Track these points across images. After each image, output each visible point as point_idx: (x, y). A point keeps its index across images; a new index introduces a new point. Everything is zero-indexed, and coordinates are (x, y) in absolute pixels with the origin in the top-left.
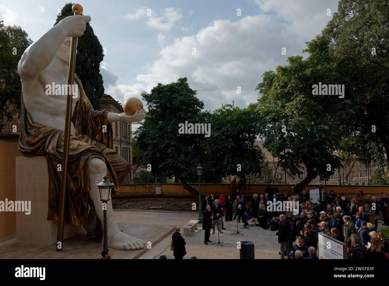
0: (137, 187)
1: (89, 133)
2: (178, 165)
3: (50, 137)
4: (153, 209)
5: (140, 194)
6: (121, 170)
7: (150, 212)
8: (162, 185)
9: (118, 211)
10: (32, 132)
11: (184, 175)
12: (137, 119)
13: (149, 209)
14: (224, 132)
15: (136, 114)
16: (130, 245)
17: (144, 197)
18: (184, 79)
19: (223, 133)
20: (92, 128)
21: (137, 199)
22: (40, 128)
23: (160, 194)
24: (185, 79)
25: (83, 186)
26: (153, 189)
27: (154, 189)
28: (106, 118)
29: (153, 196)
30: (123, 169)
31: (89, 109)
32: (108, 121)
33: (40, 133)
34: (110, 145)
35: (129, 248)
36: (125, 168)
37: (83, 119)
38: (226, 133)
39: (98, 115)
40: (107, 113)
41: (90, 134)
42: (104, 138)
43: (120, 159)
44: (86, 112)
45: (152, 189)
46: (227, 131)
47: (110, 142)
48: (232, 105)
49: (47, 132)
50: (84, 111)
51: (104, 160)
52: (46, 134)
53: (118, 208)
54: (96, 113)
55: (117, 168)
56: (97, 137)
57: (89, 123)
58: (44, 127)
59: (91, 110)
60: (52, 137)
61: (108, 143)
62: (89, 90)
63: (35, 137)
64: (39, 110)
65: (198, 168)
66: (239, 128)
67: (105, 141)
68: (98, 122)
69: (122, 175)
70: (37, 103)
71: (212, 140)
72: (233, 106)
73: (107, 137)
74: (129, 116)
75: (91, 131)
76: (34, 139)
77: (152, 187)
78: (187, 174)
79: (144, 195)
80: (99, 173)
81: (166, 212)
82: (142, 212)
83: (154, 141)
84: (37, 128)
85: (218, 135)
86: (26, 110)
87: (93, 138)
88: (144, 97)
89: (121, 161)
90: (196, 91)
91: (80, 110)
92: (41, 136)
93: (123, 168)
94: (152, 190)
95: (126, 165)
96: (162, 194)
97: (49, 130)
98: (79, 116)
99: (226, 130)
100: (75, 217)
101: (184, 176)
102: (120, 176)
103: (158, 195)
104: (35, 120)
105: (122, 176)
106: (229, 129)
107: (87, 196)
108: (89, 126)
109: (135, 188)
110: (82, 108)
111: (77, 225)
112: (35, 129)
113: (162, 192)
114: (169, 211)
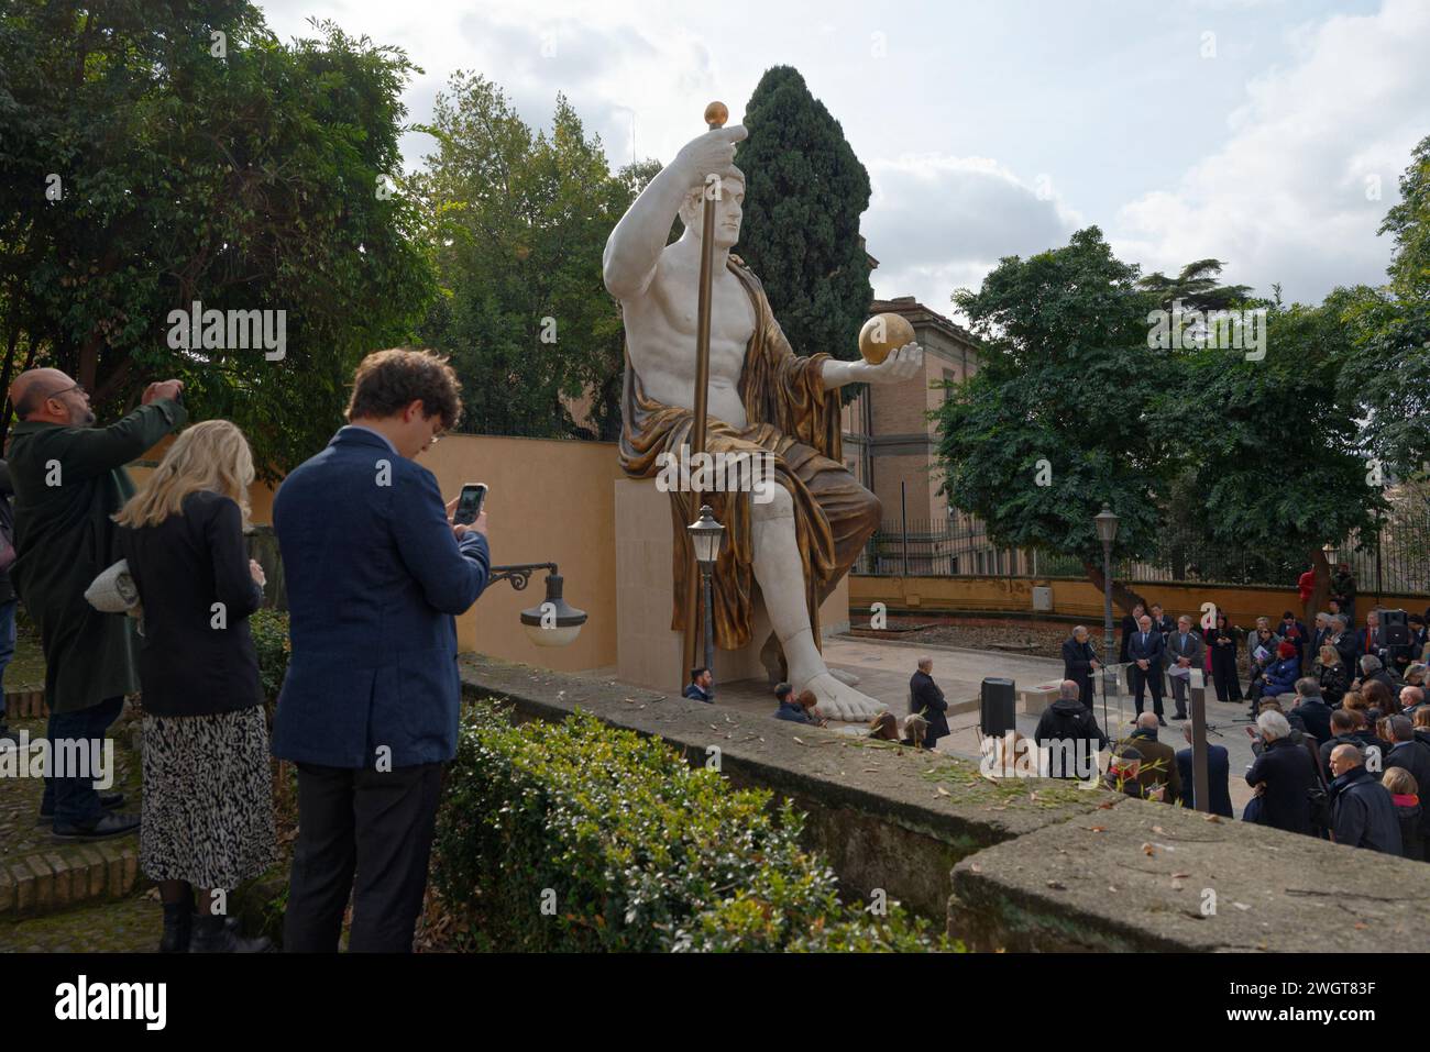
0: (973, 585)
1: (780, 421)
2: (1056, 512)
3: (673, 431)
4: (1002, 648)
5: (985, 607)
6: (852, 515)
7: (986, 658)
8: (1055, 580)
9: (899, 645)
10: (642, 420)
11: (1073, 540)
12: (894, 373)
13: (990, 648)
14: (1217, 396)
15: (891, 359)
16: (840, 709)
17: (994, 616)
18: (1088, 233)
19: (1211, 403)
20: (788, 405)
21: (973, 620)
22: (657, 411)
23: (1047, 609)
24: (1094, 232)
25: (736, 550)
26: (1026, 592)
27: (1029, 591)
28: (819, 376)
29: (1024, 616)
30: (858, 514)
31: (781, 356)
32: (823, 384)
33: (657, 422)
34: (835, 451)
35: (839, 714)
36: (863, 512)
37: (766, 383)
38: (1221, 402)
39: (800, 370)
40: (822, 363)
41: (784, 422)
42: (815, 431)
43: (851, 487)
44: (773, 365)
45: (1023, 592)
46: (1227, 397)
47: (835, 443)
48: (1274, 300)
49: (670, 421)
50: (768, 361)
51: (792, 485)
52: (669, 425)
53: (902, 639)
54: (796, 364)
55: (834, 510)
56: (799, 429)
57: (780, 392)
58: (667, 407)
59: (787, 358)
60: (678, 431)
61: (829, 445)
62: (824, 299)
63: (647, 433)
64: (658, 367)
65: (1100, 515)
66: (1271, 380)
67: (820, 438)
68: (800, 387)
69: (857, 530)
70: (652, 351)
71: (1166, 428)
72: (1279, 303)
73: (824, 427)
74: (874, 367)
75: (784, 415)
76: (644, 436)
77: (1021, 585)
78: (1084, 539)
79: (996, 610)
80: (774, 518)
81: (1037, 660)
82: (965, 655)
83: (984, 437)
84: (652, 410)
85: (1191, 410)
86: (632, 370)
87: (790, 431)
88: (961, 304)
89: (853, 491)
90: (1138, 265)
91: (758, 359)
92: (657, 429)
93: (859, 510)
94: (1022, 597)
95: (866, 503)
96: (1053, 612)
97: (675, 415)
98: (755, 375)
99: (1222, 391)
100: (727, 626)
101: (1072, 544)
102: (851, 533)
103: (1041, 612)
104: (650, 393)
105: (858, 532)
106: (1234, 388)
107: (749, 575)
108: (781, 401)
109: (969, 588)
110: (763, 354)
111: (730, 648)
112: (648, 414)
113: (1054, 604)
114: (1045, 659)
